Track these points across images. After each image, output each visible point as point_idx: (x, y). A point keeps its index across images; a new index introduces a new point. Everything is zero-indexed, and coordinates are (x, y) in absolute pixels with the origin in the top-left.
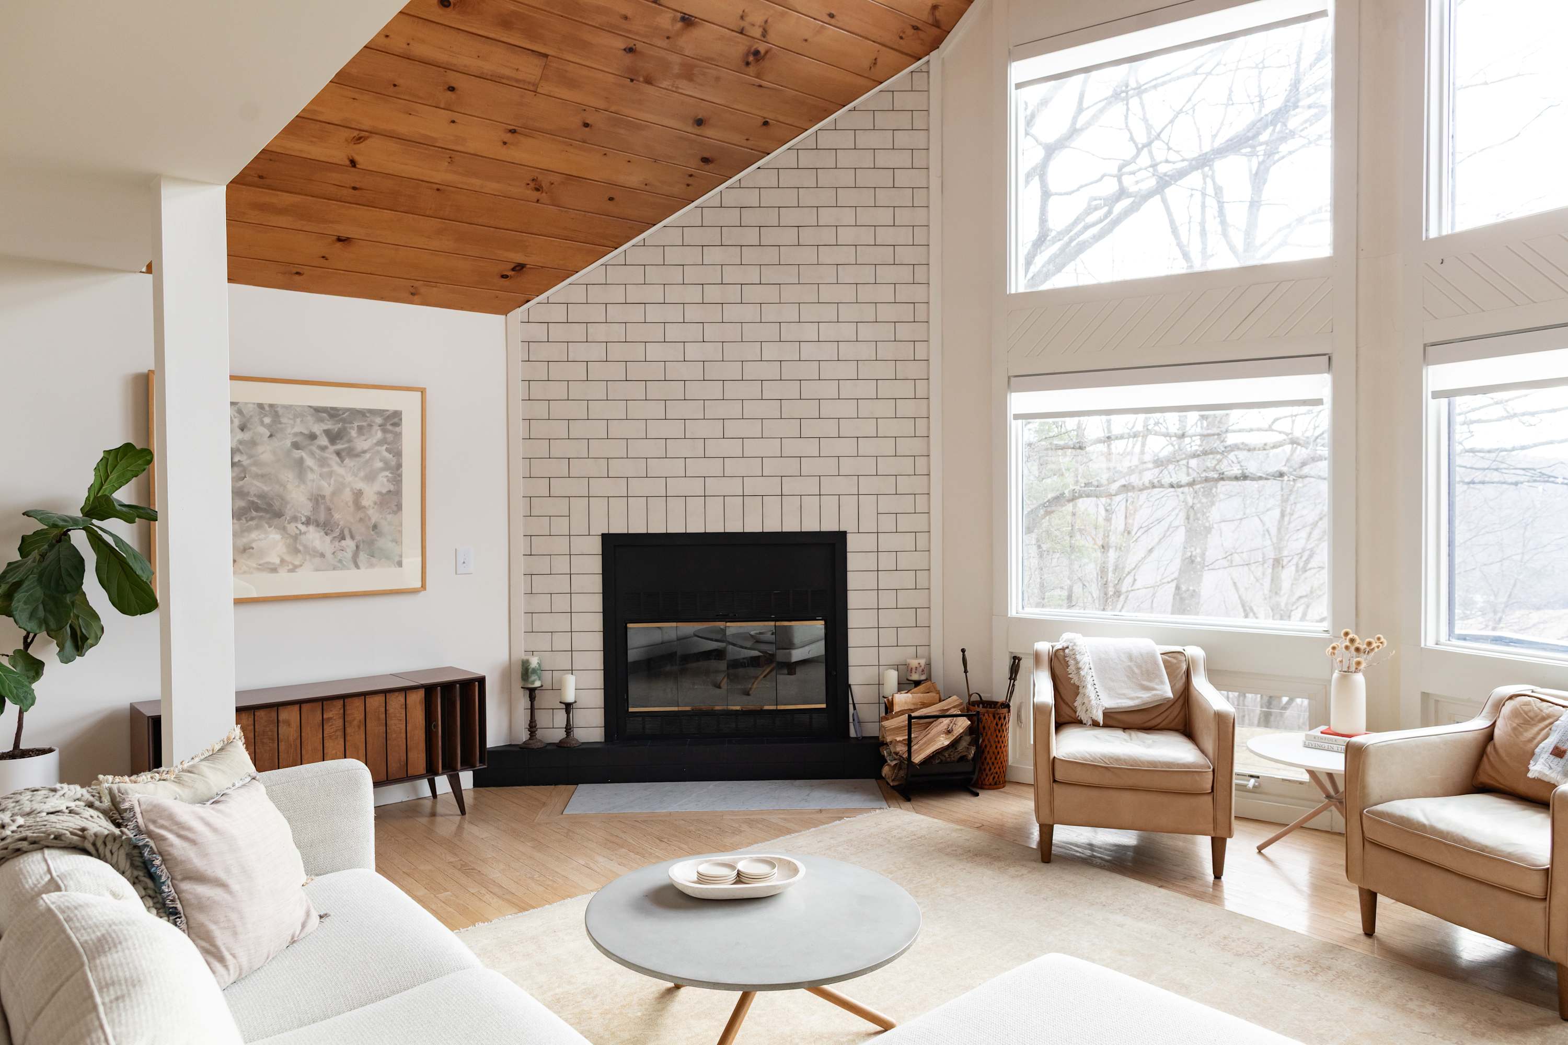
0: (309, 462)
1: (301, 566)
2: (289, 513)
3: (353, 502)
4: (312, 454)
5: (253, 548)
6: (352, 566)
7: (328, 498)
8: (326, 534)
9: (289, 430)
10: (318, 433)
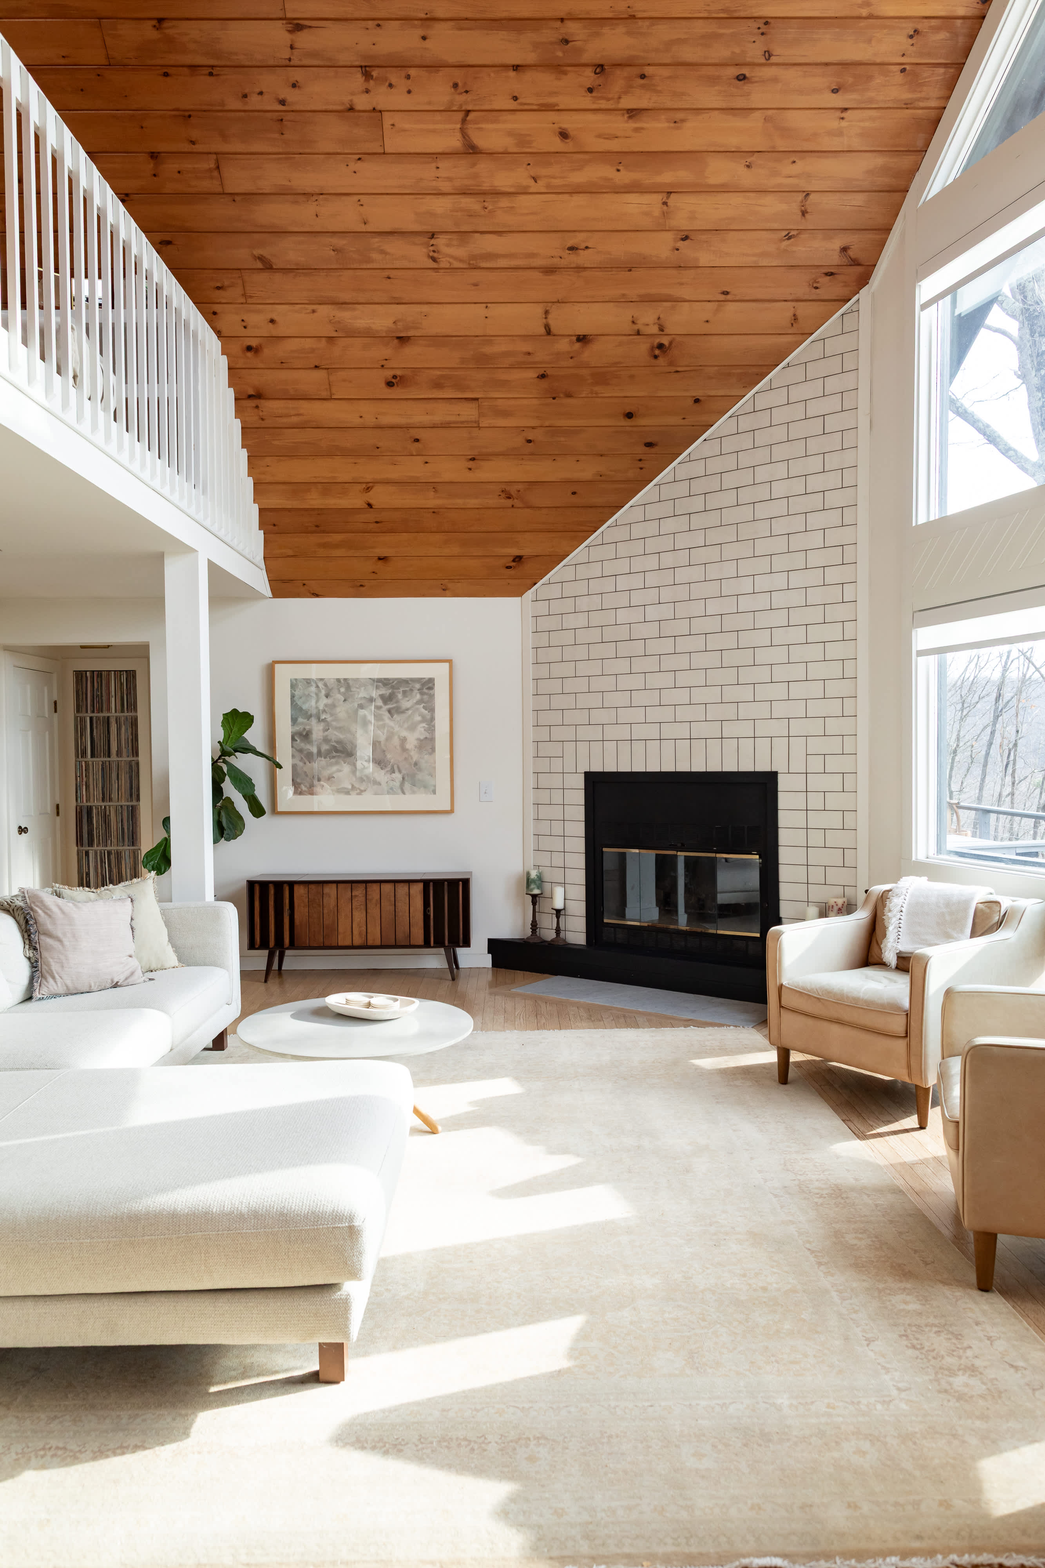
0: (370, 717)
1: (365, 791)
2: (357, 754)
3: (400, 746)
4: (372, 712)
5: (334, 777)
6: (399, 791)
7: (382, 743)
8: (382, 769)
9: (357, 696)
10: (376, 697)
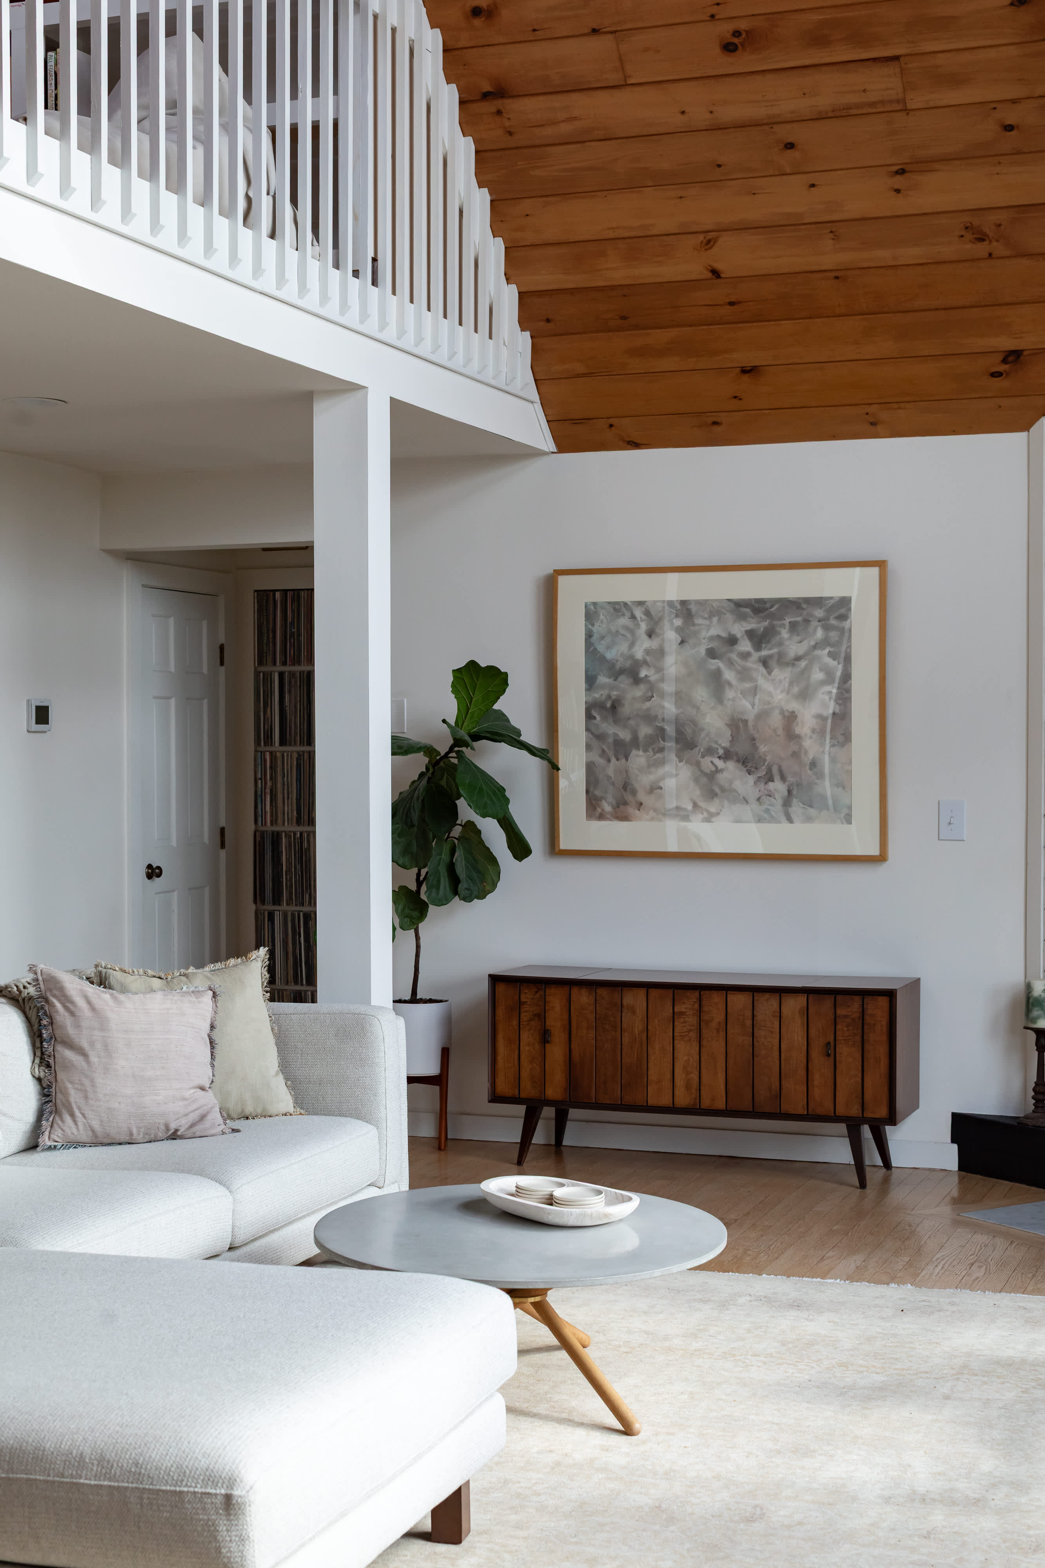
0: (729, 675)
1: (718, 814)
2: (703, 743)
3: (784, 729)
4: (731, 664)
5: (661, 788)
6: (783, 818)
7: (750, 724)
8: (749, 773)
9: (704, 634)
10: (739, 635)
